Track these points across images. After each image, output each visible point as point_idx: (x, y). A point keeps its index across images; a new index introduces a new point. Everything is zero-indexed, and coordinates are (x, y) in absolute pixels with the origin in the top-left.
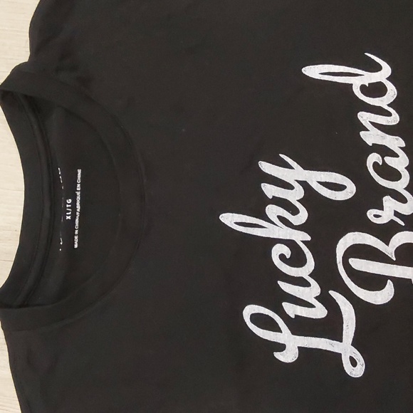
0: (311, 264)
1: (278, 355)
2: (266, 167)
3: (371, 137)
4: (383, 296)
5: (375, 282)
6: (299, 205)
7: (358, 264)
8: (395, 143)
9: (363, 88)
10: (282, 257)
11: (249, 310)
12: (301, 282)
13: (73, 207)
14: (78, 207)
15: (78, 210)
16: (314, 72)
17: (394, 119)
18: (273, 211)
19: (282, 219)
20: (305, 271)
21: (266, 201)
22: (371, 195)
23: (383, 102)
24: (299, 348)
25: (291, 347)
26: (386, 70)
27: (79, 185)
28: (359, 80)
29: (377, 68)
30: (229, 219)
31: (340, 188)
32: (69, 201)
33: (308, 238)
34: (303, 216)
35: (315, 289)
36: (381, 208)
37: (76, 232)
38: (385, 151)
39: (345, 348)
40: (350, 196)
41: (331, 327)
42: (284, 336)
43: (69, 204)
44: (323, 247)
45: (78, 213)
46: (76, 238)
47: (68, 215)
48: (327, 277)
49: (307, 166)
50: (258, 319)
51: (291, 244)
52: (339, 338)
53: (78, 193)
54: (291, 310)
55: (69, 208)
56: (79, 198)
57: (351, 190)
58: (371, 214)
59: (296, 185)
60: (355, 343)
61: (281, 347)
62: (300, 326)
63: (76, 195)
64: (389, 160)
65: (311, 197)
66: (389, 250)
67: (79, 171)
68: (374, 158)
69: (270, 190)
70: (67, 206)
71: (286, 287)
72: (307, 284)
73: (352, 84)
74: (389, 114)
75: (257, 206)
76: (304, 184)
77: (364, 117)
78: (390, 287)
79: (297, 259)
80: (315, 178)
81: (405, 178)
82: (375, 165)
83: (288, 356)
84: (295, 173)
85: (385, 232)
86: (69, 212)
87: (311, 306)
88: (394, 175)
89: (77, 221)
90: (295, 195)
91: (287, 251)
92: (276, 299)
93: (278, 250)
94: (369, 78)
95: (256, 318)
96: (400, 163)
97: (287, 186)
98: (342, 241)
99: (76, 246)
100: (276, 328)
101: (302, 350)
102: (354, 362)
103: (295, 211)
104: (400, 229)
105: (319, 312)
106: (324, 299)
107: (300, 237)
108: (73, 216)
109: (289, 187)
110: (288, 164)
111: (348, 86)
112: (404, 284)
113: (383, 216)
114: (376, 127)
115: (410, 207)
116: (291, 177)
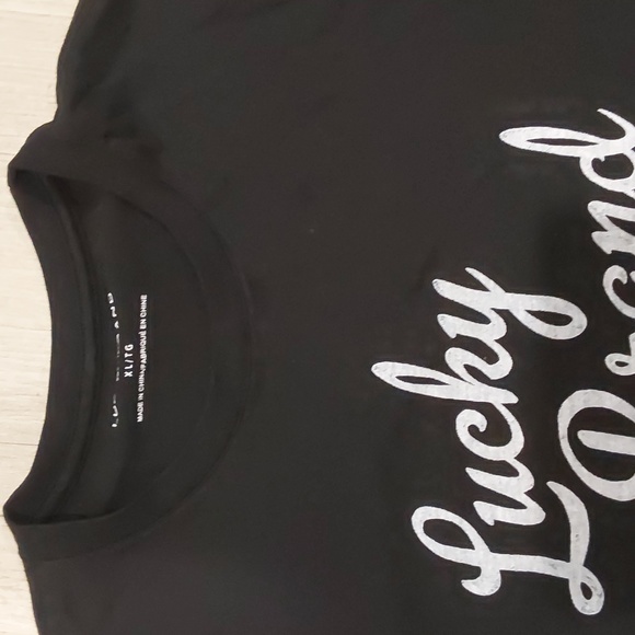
1: (470, 585)
2: (445, 289)
3: (610, 240)
4: (632, 489)
6: (498, 349)
7: (592, 439)
9: (597, 164)
10: (473, 430)
11: (421, 516)
12: (503, 469)
13: (136, 356)
14: (144, 356)
15: (144, 361)
16: (518, 137)
18: (456, 357)
19: (471, 370)
20: (509, 452)
21: (448, 343)
23: (627, 186)
24: (502, 572)
26: (633, 136)
27: (143, 321)
28: (589, 151)
29: (618, 133)
30: (388, 372)
31: (561, 320)
32: (129, 347)
33: (514, 399)
34: (504, 365)
35: (525, 479)
36: (627, 351)
37: (141, 396)
40: (578, 333)
41: (551, 538)
42: (478, 554)
43: (129, 352)
44: (537, 412)
45: (143, 366)
46: (140, 405)
47: (128, 371)
48: (544, 459)
49: (509, 286)
50: (436, 529)
51: (486, 409)
53: (143, 334)
54: (488, 512)
55: (128, 358)
56: (143, 342)
57: (579, 323)
58: (611, 361)
59: (493, 316)
60: (590, 563)
61: (474, 572)
62: (502, 538)
63: (139, 338)
65: (517, 337)
67: (144, 298)
68: (614, 273)
69: (451, 325)
70: (126, 355)
71: (479, 477)
72: (512, 472)
73: (579, 158)
75: (431, 350)
76: (506, 315)
77: (599, 209)
79: (496, 433)
80: (523, 305)
82: (617, 284)
83: (484, 586)
84: (491, 297)
86: (129, 364)
87: (520, 506)
89: (141, 379)
90: (491, 334)
91: (480, 421)
92: (464, 497)
93: (466, 420)
94: (605, 148)
95: (433, 528)
97: (478, 318)
98: (566, 404)
99: (140, 419)
100: (464, 542)
101: (507, 576)
102: (587, 592)
103: (491, 358)
105: (533, 515)
106: (540, 494)
107: (502, 398)
108: (136, 371)
109: (481, 319)
110: (479, 286)
111: (577, 159)
113: (629, 365)
114: (617, 225)
116: (485, 304)
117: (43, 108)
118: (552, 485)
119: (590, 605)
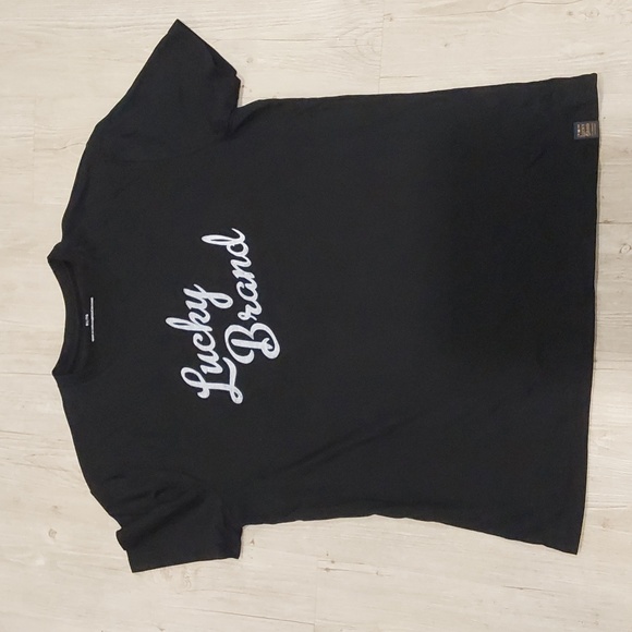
0: (213, 343)
1: (200, 394)
2: (187, 292)
3: (238, 273)
4: (248, 359)
5: (244, 351)
6: (205, 312)
7: (236, 342)
8: (250, 276)
9: (232, 248)
10: (198, 341)
11: (184, 371)
12: (209, 354)
13: (90, 319)
14: (92, 319)
16: (208, 239)
17: (248, 263)
18: (192, 315)
19: (197, 320)
20: (210, 348)
22: (240, 305)
23: (243, 254)
24: (210, 389)
25: (205, 389)
26: (242, 237)
27: (92, 307)
28: (230, 243)
29: (237, 236)
30: (171, 321)
31: (225, 301)
33: (211, 329)
34: (208, 317)
35: (216, 357)
36: (244, 311)
37: (93, 332)
38: (245, 281)
39: (231, 388)
40: (230, 306)
41: (224, 378)
42: (202, 384)
44: (218, 334)
46: (93, 335)
48: (221, 350)
49: (208, 290)
50: (190, 376)
51: (202, 333)
52: (228, 383)
53: (92, 311)
54: (205, 369)
56: (92, 314)
57: (230, 302)
58: (240, 315)
59: (203, 301)
60: (237, 385)
61: (201, 390)
62: (210, 378)
64: (247, 285)
65: (211, 308)
66: (251, 334)
67: (92, 299)
68: (240, 285)
69: (190, 304)
70: (86, 318)
71: (201, 357)
72: (211, 355)
74: (245, 261)
75: (184, 313)
76: (207, 300)
77: (234, 263)
78: (252, 354)
79: (206, 341)
80: (213, 296)
81: (256, 295)
82: (241, 288)
83: (204, 395)
84: (202, 294)
85: (248, 324)
86: (87, 321)
87: (213, 366)
88: (250, 293)
89: (92, 326)
90: (203, 307)
91: (201, 338)
92: (197, 364)
93: (197, 337)
95: (188, 375)
96: (253, 287)
98: (227, 330)
99: (93, 340)
100: (197, 380)
102: (237, 396)
103: (203, 315)
104: (255, 322)
105: (218, 370)
106: (221, 362)
107: (207, 329)
108: (90, 323)
109: (199, 302)
110: (198, 290)
111: (225, 247)
112: (258, 352)
113: (245, 315)
114: (240, 268)
115: (258, 310)
116: (200, 297)
117: (58, 237)
118: (225, 359)
119: (238, 400)
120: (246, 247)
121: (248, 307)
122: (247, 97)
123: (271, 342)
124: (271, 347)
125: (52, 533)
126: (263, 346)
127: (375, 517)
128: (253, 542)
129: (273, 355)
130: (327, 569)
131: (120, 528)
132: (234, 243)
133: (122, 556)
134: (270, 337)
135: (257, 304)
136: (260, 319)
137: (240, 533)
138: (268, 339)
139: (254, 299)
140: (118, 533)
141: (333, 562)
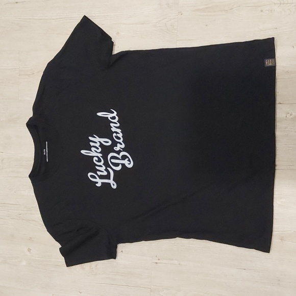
0: (103, 161)
1: (97, 185)
2: (91, 138)
3: (114, 129)
4: (119, 168)
5: (117, 165)
6: (99, 147)
7: (113, 161)
8: (119, 131)
9: (111, 118)
10: (96, 160)
11: (90, 174)
12: (101, 166)
13: (46, 151)
16: (100, 114)
17: (118, 125)
18: (93, 149)
19: (95, 151)
20: (101, 163)
21: (91, 147)
22: (115, 144)
23: (116, 121)
24: (101, 182)
25: (99, 182)
26: (115, 113)
28: (109, 116)
29: (113, 113)
30: (83, 152)
31: (108, 142)
34: (100, 150)
35: (104, 168)
36: (117, 146)
38: (117, 133)
39: (111, 181)
41: (108, 177)
42: (98, 180)
46: (47, 159)
48: (106, 164)
49: (100, 137)
50: (92, 176)
52: (110, 179)
53: (47, 148)
54: (99, 173)
57: (110, 143)
58: (115, 148)
59: (98, 142)
60: (114, 180)
61: (97, 183)
62: (101, 177)
64: (118, 135)
65: (101, 145)
66: (120, 157)
67: (47, 142)
68: (114, 135)
69: (92, 144)
71: (97, 168)
74: (117, 124)
75: (89, 148)
76: (100, 142)
77: (112, 125)
78: (120, 166)
79: (99, 161)
80: (102, 140)
81: (122, 139)
83: (99, 185)
84: (97, 139)
85: (118, 152)
87: (103, 172)
88: (119, 138)
89: (47, 155)
90: (98, 145)
92: (95, 171)
93: (95, 159)
95: (91, 176)
96: (120, 135)
98: (109, 155)
100: (96, 178)
102: (114, 185)
103: (98, 149)
104: (122, 151)
105: (105, 173)
106: (106, 170)
107: (100, 155)
109: (96, 143)
110: (95, 137)
111: (107, 117)
112: (123, 165)
113: (117, 148)
114: (114, 127)
115: (123, 146)
116: (96, 140)
117: (31, 115)
118: (108, 169)
119: (115, 187)
120: (117, 117)
121: (118, 145)
122: (117, 50)
123: (129, 160)
124: (129, 163)
125: (29, 250)
126: (126, 162)
127: (178, 239)
128: (122, 251)
129: (130, 166)
130: (156, 263)
131: (61, 246)
132: (112, 115)
133: (62, 259)
134: (128, 158)
135: (122, 143)
136: (124, 150)
137: (116, 247)
138: (128, 159)
139: (121, 141)
140: (60, 248)
141: (159, 260)
